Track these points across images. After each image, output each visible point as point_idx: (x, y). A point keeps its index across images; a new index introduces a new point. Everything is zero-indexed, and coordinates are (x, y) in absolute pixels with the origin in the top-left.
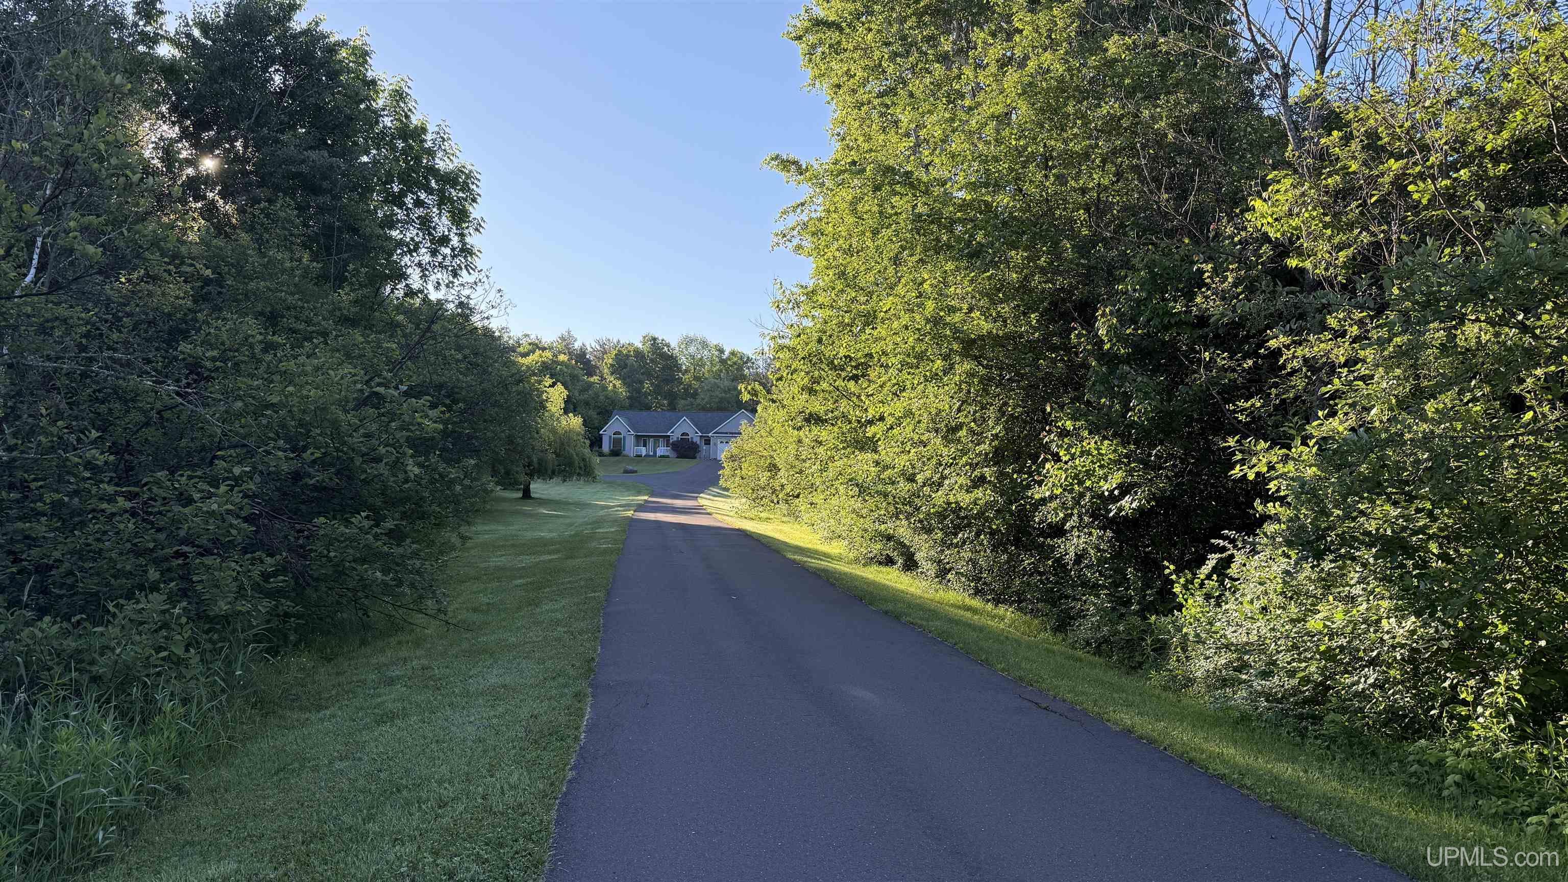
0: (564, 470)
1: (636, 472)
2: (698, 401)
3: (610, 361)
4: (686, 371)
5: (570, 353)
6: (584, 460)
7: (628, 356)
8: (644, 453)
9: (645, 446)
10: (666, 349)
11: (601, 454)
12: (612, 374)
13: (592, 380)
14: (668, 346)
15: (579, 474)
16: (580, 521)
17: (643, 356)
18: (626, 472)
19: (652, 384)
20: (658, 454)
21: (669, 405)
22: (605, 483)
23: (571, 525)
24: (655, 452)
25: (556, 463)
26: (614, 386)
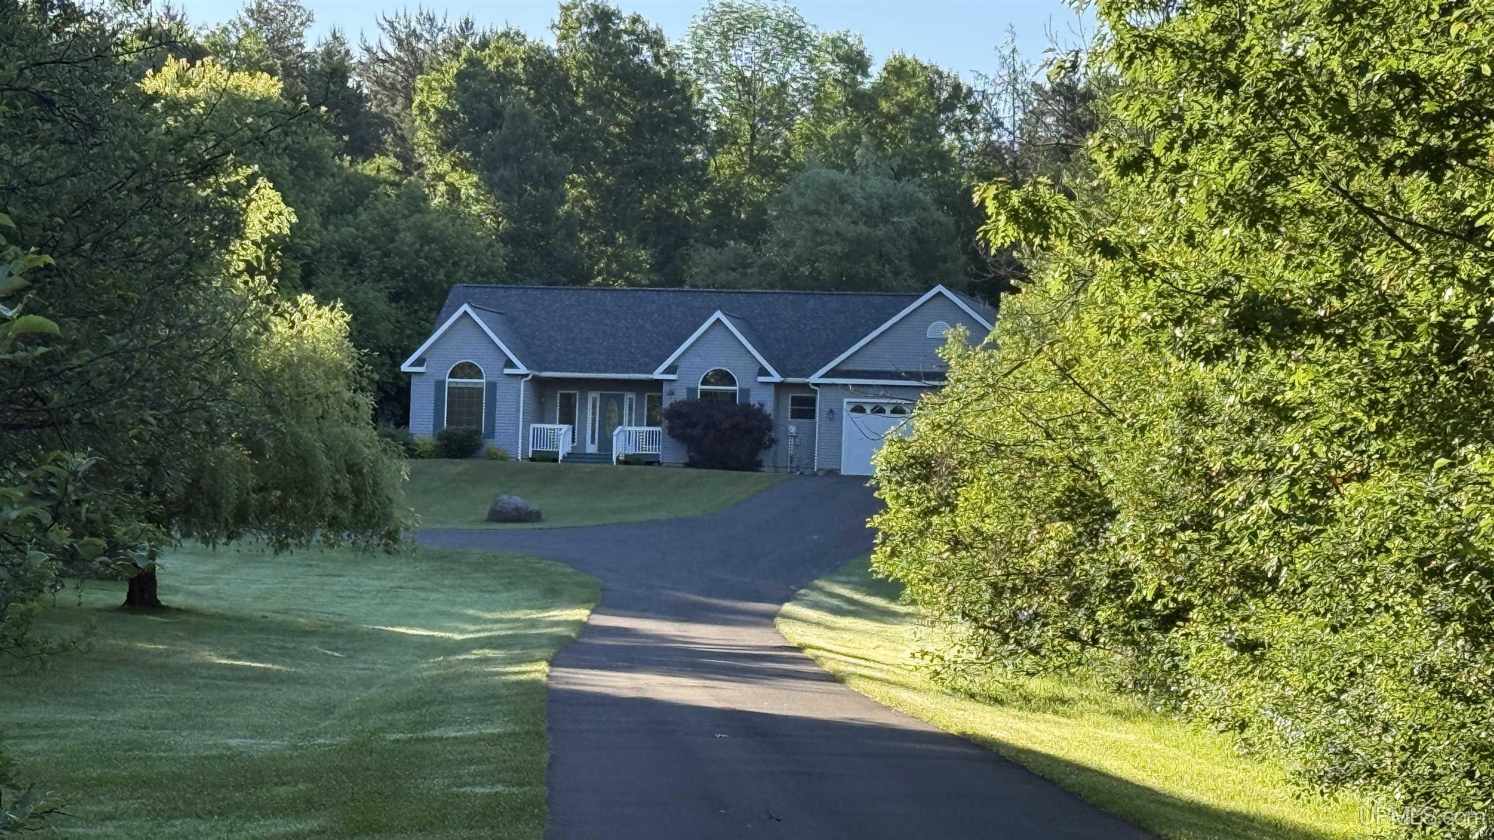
0: (280, 508)
1: (535, 516)
2: (771, 252)
3: (439, 99)
4: (724, 138)
5: (288, 72)
6: (353, 469)
7: (504, 80)
8: (564, 447)
9: (567, 418)
10: (646, 53)
11: (412, 451)
12: (445, 146)
13: (368, 169)
14: (656, 41)
15: (335, 524)
16: (359, 695)
17: (562, 82)
18: (499, 515)
19: (594, 186)
20: (619, 449)
21: (658, 266)
22: (428, 557)
23: (327, 709)
24: (606, 444)
25: (252, 480)
26: (453, 192)
